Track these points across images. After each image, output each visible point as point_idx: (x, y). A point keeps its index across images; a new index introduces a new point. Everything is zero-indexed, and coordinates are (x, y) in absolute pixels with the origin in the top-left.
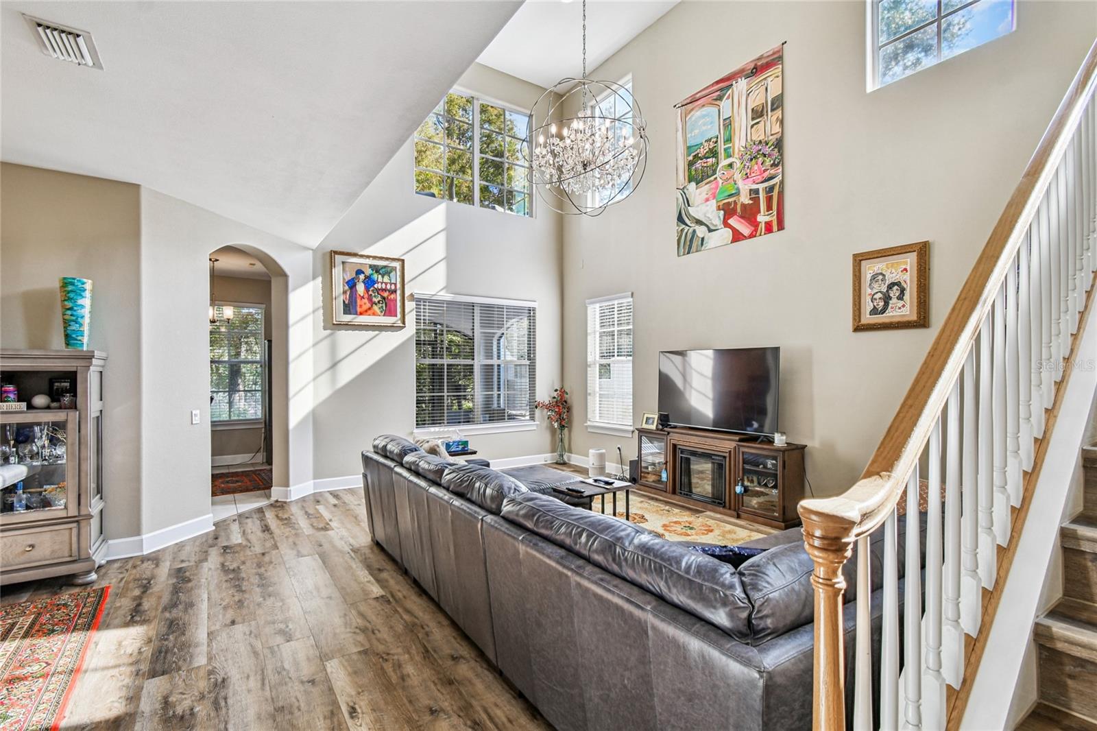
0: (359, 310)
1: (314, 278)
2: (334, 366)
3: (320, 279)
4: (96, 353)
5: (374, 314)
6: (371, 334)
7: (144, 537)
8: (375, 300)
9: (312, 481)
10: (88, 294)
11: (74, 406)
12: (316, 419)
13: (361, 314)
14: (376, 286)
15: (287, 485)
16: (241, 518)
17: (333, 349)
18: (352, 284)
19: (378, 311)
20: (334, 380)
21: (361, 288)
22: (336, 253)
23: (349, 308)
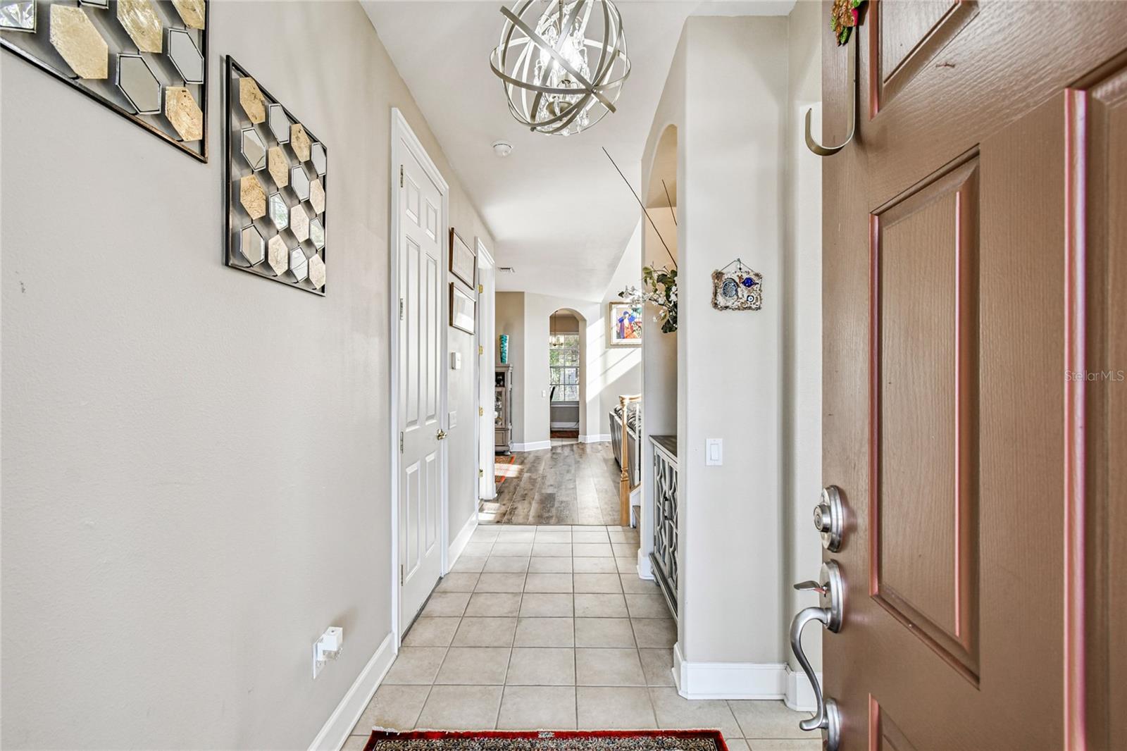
0: (625, 335)
1: (601, 317)
2: (605, 372)
3: (603, 319)
4: (511, 365)
5: (634, 337)
6: (632, 349)
7: (525, 444)
8: (634, 329)
9: (599, 435)
10: (507, 341)
11: (504, 386)
12: (602, 398)
13: (626, 337)
14: (635, 320)
15: (586, 435)
16: (563, 446)
17: (605, 362)
18: (621, 321)
19: (637, 336)
20: (605, 379)
21: (626, 322)
22: (612, 303)
23: (620, 335)
